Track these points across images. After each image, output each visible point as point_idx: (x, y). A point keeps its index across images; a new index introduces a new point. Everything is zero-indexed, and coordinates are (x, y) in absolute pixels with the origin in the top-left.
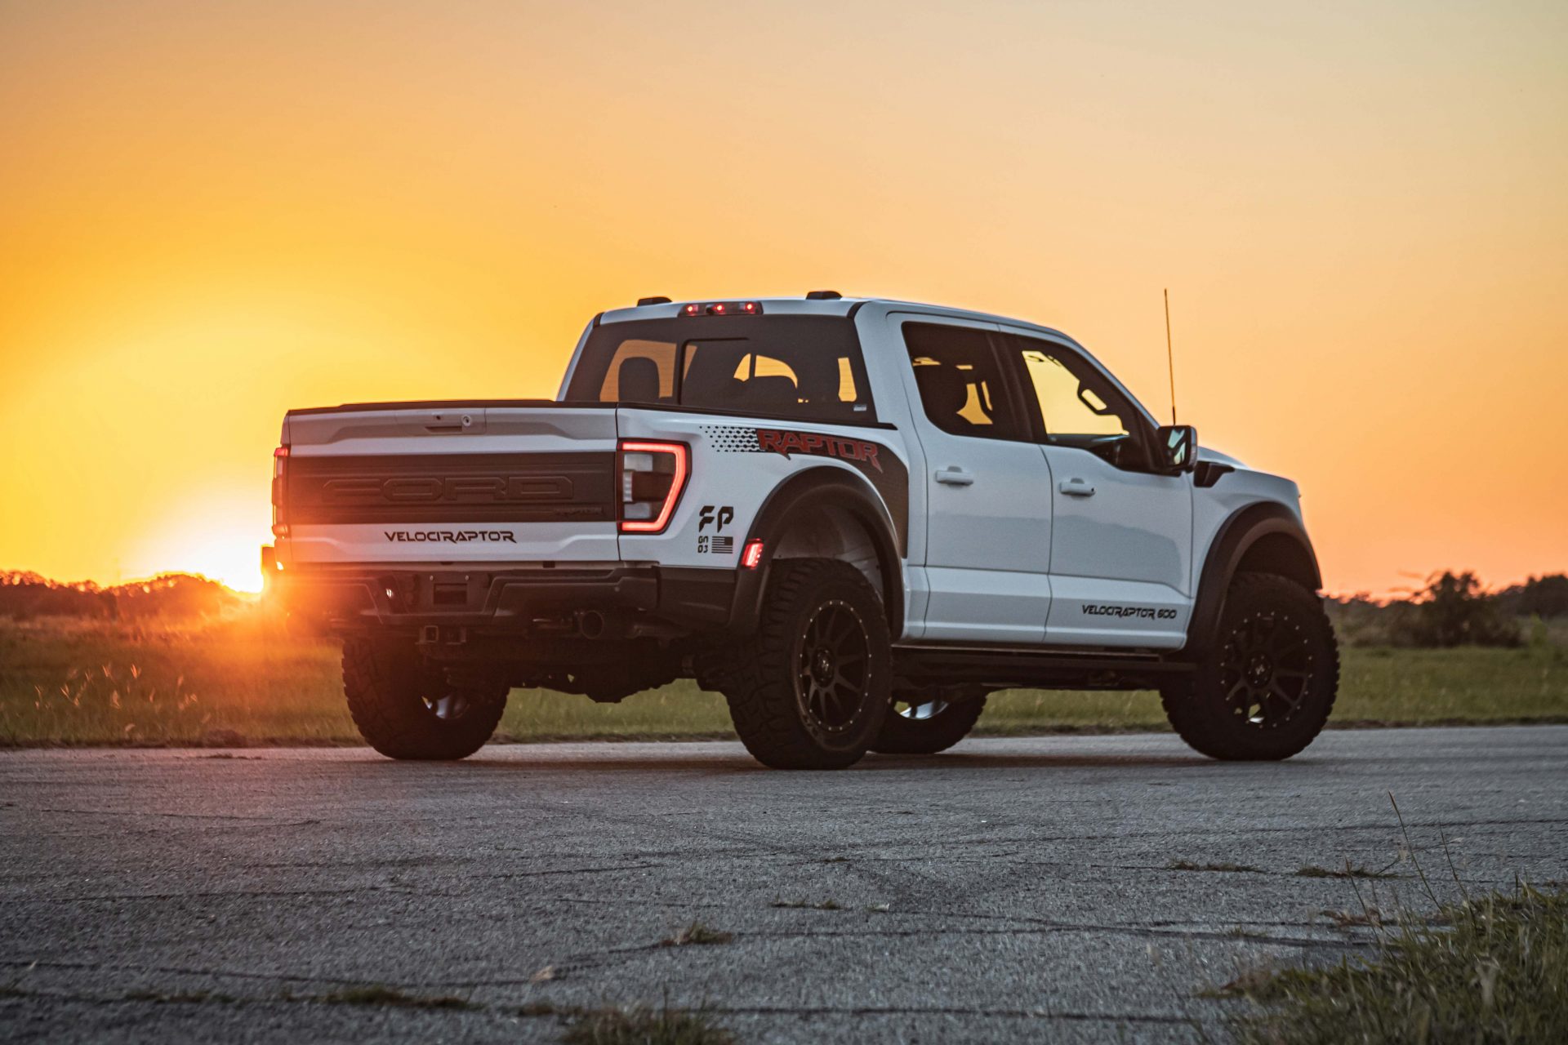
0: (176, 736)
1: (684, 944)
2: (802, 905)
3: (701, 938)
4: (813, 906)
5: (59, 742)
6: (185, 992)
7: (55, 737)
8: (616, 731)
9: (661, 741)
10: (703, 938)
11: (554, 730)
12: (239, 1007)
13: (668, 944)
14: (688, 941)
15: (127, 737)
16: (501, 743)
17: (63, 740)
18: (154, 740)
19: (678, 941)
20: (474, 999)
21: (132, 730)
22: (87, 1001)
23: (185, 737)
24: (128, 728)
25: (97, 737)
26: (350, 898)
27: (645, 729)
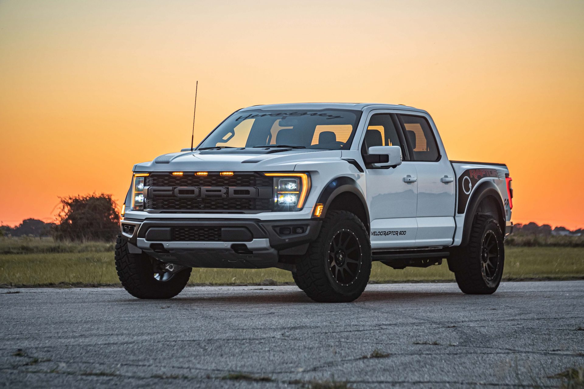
0: (251, 282)
1: (370, 358)
2: (425, 343)
3: (377, 355)
4: (429, 344)
5: (209, 284)
6: (171, 375)
7: (207, 282)
8: (415, 279)
9: (432, 283)
10: (378, 355)
11: (392, 279)
12: (189, 381)
13: (365, 357)
14: (372, 357)
15: (233, 282)
16: (371, 284)
17: (210, 283)
18: (243, 283)
19: (369, 356)
20: (273, 378)
21: (235, 279)
22: (137, 378)
23: (255, 282)
24: (234, 279)
25: (223, 282)
26: (262, 341)
27: (426, 278)
